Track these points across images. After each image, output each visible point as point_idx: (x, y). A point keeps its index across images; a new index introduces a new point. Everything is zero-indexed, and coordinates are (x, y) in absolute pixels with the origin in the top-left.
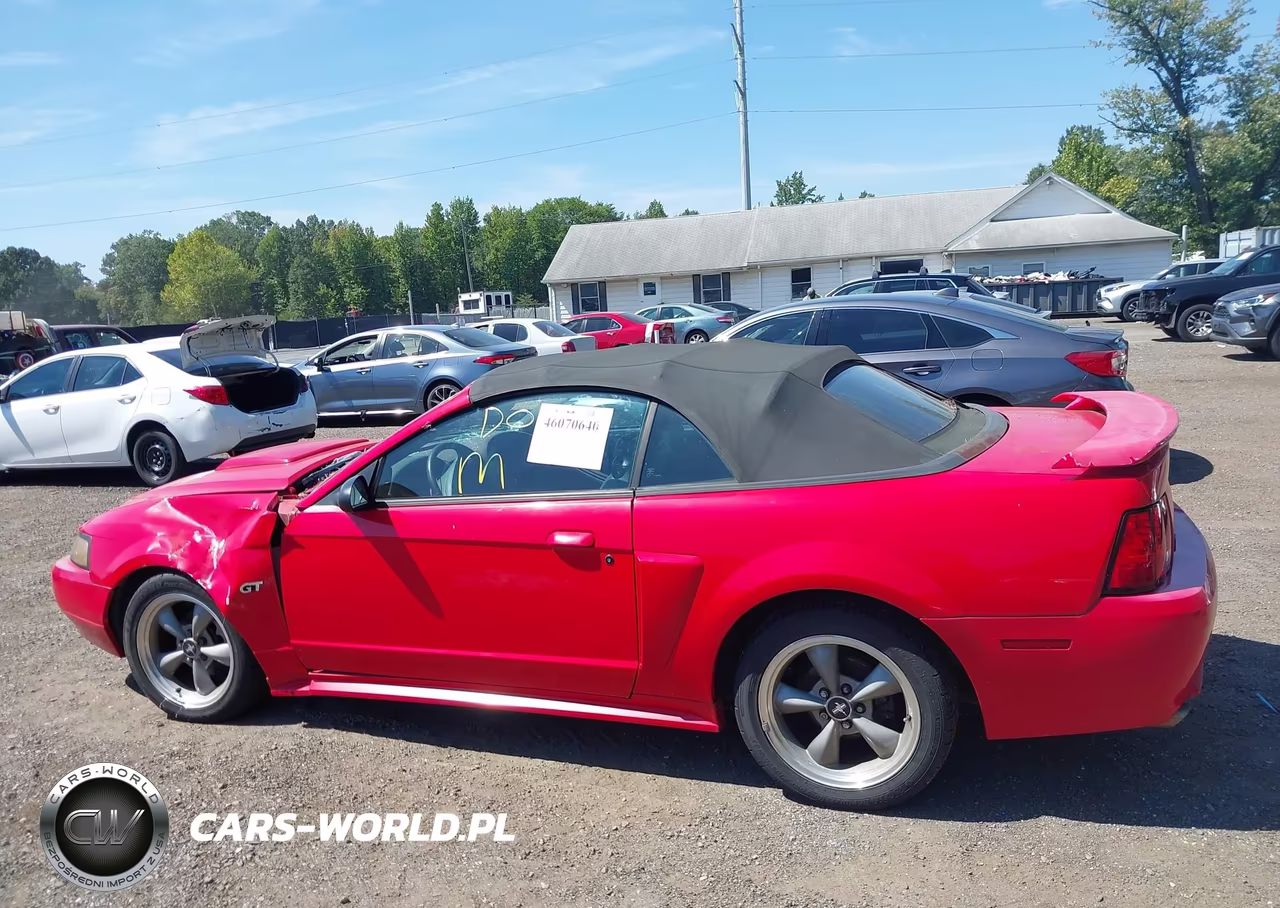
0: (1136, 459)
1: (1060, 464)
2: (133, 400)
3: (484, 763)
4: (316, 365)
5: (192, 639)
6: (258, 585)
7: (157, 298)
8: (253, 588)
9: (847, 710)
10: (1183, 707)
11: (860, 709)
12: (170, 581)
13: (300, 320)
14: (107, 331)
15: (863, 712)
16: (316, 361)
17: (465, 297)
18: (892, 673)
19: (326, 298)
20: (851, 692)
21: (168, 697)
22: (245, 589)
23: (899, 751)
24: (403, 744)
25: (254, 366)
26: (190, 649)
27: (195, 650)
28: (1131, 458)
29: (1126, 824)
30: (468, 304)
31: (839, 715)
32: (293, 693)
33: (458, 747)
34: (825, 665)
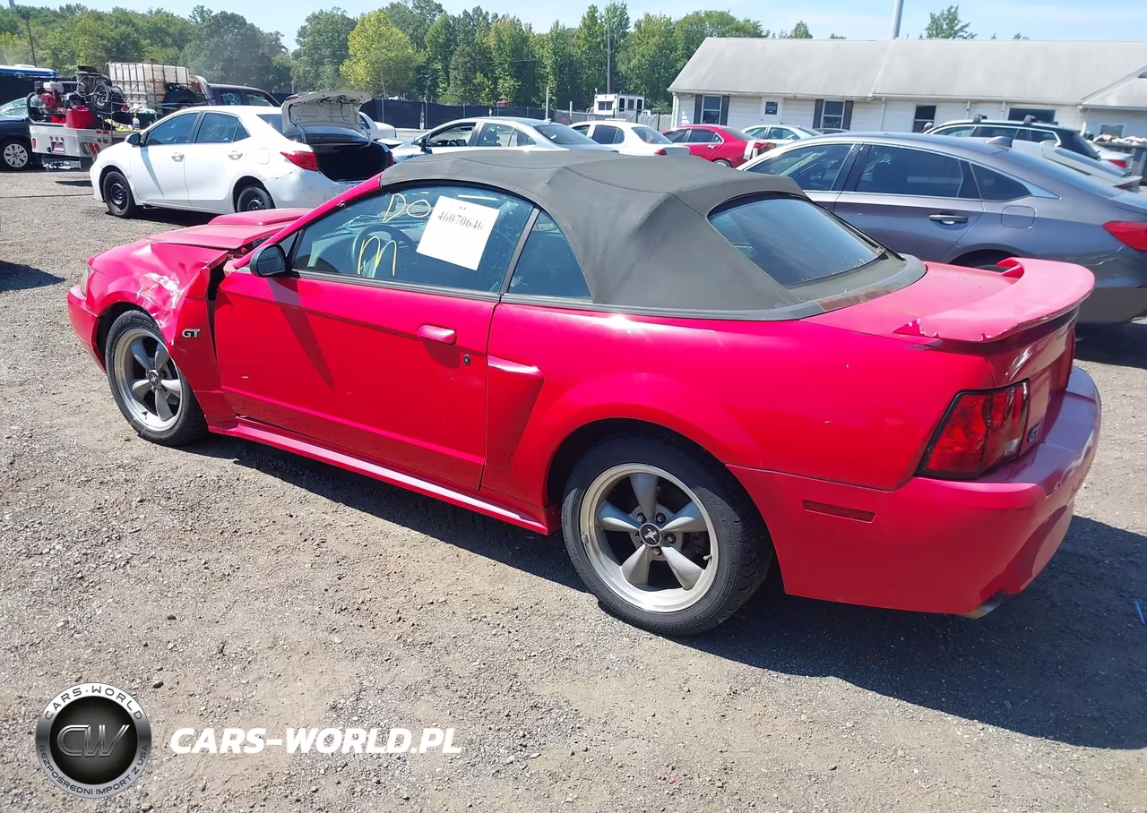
0: (988, 337)
1: (905, 329)
2: (240, 156)
3: (361, 521)
4: (420, 145)
5: (155, 371)
6: (196, 331)
7: (337, 70)
8: (192, 333)
9: (657, 537)
10: (988, 601)
11: (670, 539)
12: (136, 317)
13: (455, 105)
14: (258, 94)
15: (673, 542)
16: (420, 141)
17: (600, 98)
18: (699, 512)
19: (481, 87)
20: (664, 521)
21: (136, 418)
22: (186, 334)
23: (700, 585)
24: (304, 492)
25: (349, 138)
26: (154, 379)
27: (157, 380)
28: (984, 335)
29: (908, 701)
30: (602, 105)
31: (650, 541)
32: (224, 431)
33: (347, 503)
34: (644, 493)
